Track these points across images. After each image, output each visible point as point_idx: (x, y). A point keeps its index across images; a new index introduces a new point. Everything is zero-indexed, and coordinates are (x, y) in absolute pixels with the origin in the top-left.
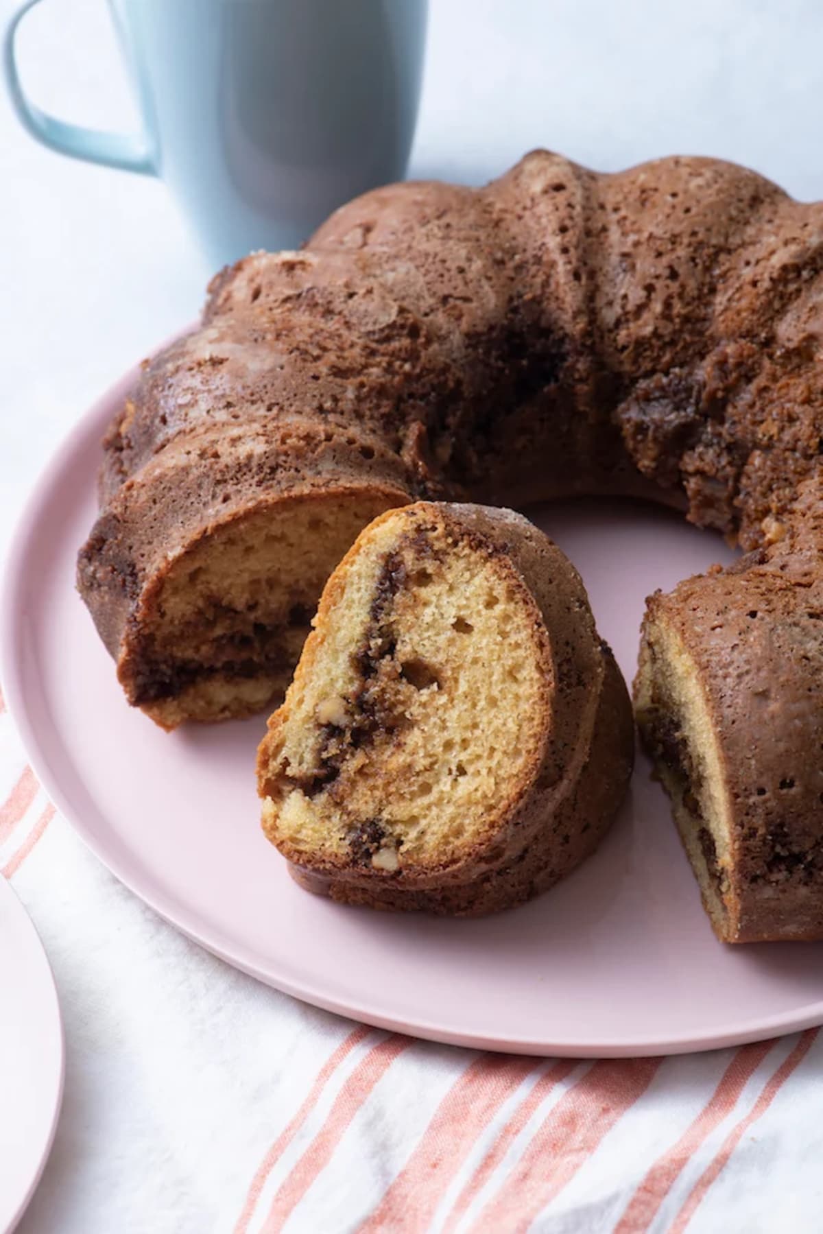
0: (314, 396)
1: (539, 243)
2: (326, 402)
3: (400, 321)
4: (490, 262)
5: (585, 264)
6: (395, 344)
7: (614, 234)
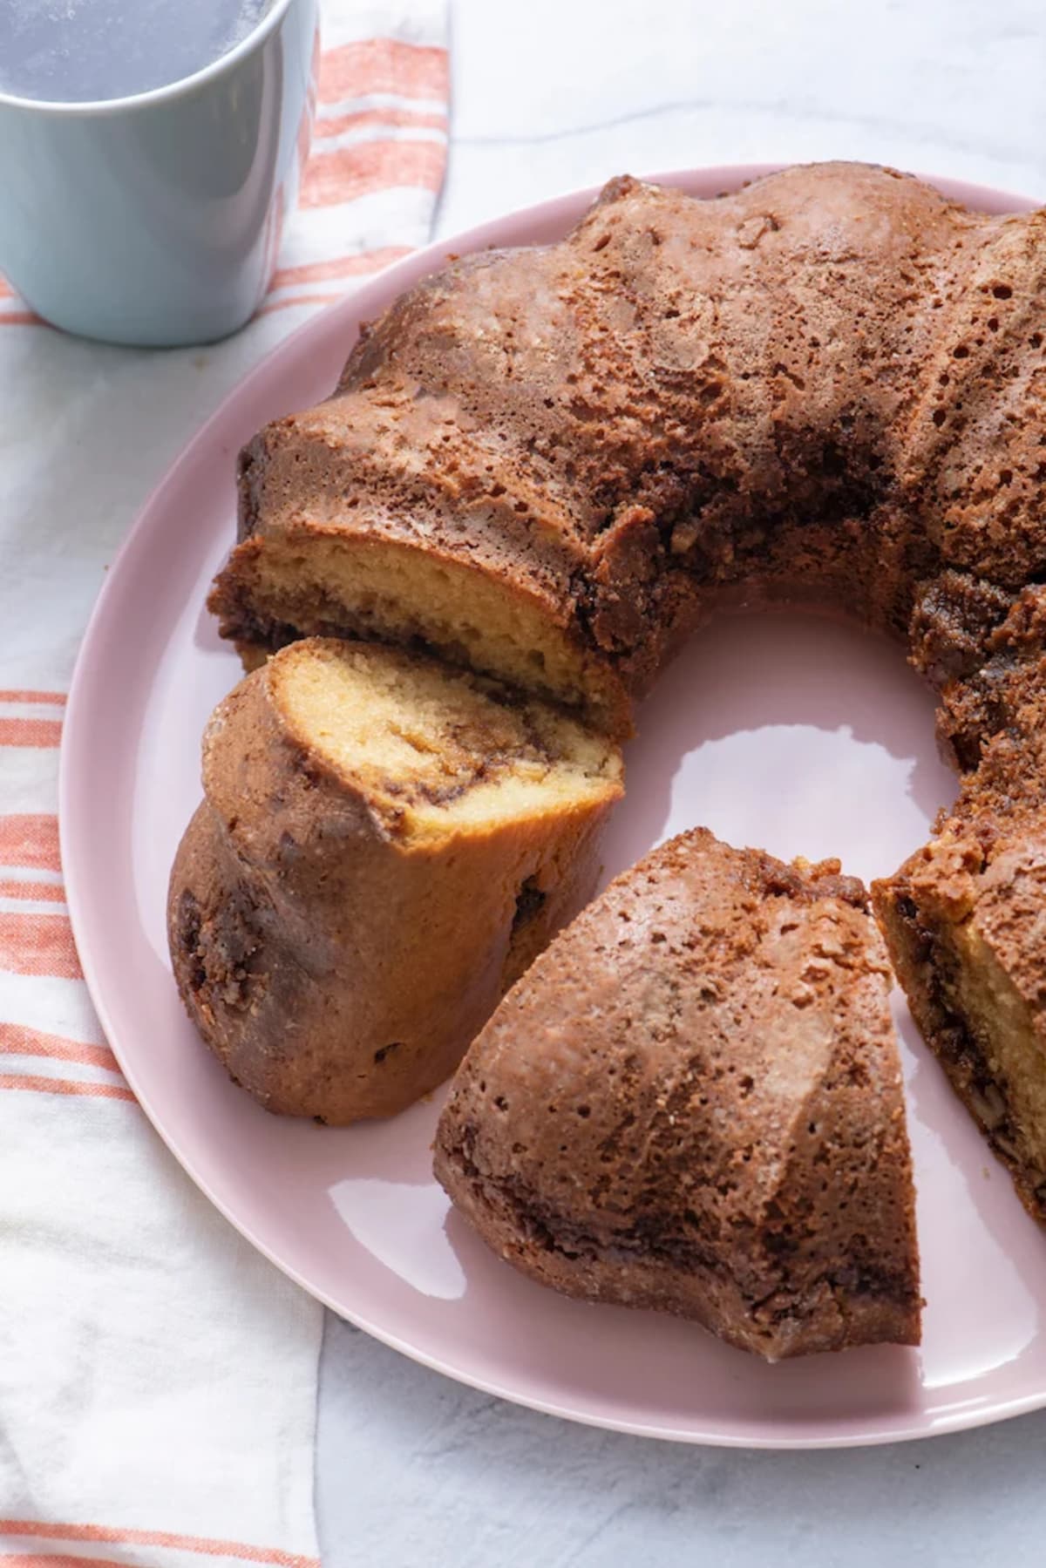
0: (533, 425)
1: (929, 351)
2: (541, 438)
3: (700, 375)
4: (852, 349)
5: (959, 406)
6: (681, 399)
7: (1017, 387)
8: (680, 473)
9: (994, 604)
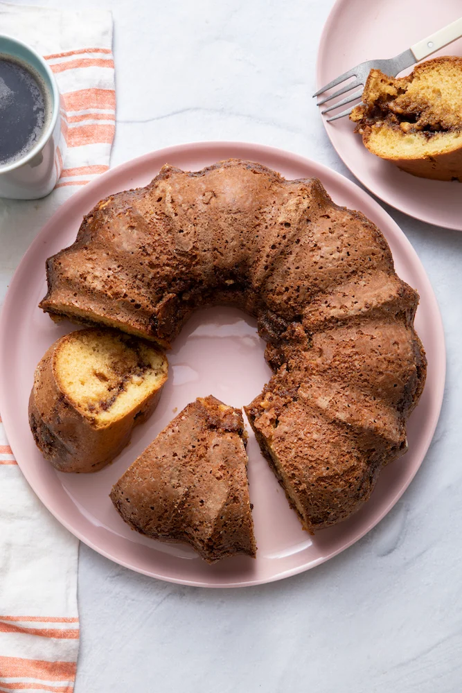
0: (137, 271)
1: (264, 245)
2: (139, 275)
3: (190, 252)
4: (239, 244)
5: (272, 265)
6: (184, 259)
7: (291, 258)
8: (184, 281)
9: (282, 325)
